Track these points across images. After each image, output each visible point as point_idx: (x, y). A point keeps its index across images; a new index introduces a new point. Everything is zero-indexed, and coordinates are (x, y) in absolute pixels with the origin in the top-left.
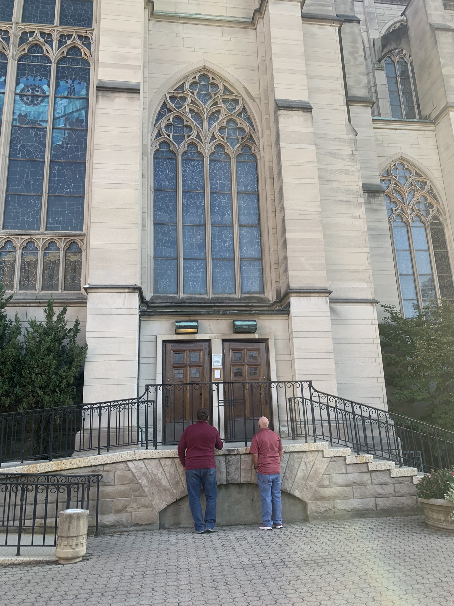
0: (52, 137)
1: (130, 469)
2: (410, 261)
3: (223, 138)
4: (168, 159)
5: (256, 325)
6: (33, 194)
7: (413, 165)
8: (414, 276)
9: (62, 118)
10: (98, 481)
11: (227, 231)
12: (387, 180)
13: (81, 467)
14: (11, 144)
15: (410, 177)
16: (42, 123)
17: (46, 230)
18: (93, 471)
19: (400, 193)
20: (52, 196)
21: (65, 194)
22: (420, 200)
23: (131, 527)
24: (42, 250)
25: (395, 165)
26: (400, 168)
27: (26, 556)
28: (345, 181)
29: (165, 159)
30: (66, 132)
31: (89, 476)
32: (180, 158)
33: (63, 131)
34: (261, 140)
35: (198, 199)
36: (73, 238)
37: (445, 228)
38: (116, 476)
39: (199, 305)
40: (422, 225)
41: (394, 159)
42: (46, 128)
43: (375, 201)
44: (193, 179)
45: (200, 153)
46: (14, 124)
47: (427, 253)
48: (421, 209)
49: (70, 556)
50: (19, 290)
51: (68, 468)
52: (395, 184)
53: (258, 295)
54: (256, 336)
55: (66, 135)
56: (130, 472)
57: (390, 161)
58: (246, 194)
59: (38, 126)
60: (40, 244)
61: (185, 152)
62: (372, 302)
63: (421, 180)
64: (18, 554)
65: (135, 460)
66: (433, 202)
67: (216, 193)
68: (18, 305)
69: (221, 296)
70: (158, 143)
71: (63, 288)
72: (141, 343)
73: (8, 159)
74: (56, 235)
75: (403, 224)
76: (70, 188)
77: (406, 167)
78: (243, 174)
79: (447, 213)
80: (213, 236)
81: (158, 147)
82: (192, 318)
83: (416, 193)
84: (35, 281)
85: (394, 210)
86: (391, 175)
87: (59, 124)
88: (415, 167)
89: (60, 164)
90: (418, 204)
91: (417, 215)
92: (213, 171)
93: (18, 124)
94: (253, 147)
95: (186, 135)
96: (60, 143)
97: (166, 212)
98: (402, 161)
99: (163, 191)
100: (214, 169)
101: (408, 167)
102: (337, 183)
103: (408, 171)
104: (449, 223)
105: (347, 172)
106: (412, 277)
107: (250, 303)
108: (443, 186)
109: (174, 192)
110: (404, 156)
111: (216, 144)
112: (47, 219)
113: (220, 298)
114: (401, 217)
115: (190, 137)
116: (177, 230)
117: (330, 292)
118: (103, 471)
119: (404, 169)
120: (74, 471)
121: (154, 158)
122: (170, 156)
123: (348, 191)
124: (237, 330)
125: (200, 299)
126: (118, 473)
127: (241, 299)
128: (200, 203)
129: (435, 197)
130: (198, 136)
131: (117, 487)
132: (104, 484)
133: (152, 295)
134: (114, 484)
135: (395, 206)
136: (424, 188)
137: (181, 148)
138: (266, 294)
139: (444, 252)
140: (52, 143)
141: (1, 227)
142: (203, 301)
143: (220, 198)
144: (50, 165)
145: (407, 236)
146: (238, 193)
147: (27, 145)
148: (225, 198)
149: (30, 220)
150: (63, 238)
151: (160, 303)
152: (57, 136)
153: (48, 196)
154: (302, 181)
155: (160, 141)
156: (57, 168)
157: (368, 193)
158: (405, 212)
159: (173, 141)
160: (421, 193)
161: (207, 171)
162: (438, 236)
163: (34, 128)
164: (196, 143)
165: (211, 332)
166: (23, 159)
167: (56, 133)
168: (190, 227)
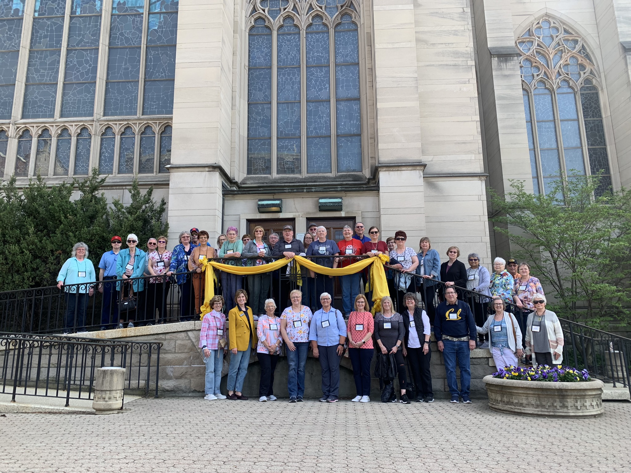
0: (148, 22)
1: (190, 339)
2: (554, 133)
3: (321, 8)
4: (264, 35)
5: (341, 202)
6: (131, 80)
7: (561, 22)
8: (558, 150)
9: (158, 3)
10: (159, 348)
11: (324, 106)
12: (528, 42)
13: (145, 335)
14: (110, 33)
15: (557, 36)
16: (139, 10)
17: (142, 115)
18: (156, 339)
19: (544, 56)
20: (148, 81)
21: (161, 78)
22: (568, 62)
23: (190, 392)
24: (138, 134)
25: (538, 23)
26: (545, 26)
27: (73, 407)
28: (453, 43)
29: (260, 35)
30: (162, 16)
31: (150, 343)
32: (275, 34)
33: (159, 15)
34: (361, 6)
35: (294, 75)
36: (167, 121)
37: (600, 92)
38: (177, 344)
39: (291, 184)
40: (570, 90)
41: (536, 16)
42: (143, 14)
43: (506, 66)
44: (289, 53)
45: (296, 26)
46: (114, 12)
47: (576, 122)
48: (569, 73)
49: (102, 407)
50: (118, 173)
51: (133, 335)
52: (538, 45)
53: (355, 173)
54: (343, 214)
55: (162, 19)
56: (190, 341)
57: (532, 19)
58: (344, 65)
59: (135, 13)
60: (136, 129)
61: (281, 27)
62: (479, 176)
63: (571, 38)
64: (67, 405)
65: (195, 330)
66: (586, 62)
67: (313, 67)
68: (115, 188)
69: (316, 175)
70: (253, 20)
71: (158, 171)
72: (225, 222)
73: (107, 48)
74: (151, 119)
75: (547, 91)
76: (165, 72)
77: (552, 25)
78: (343, 45)
79: (602, 75)
80: (309, 113)
81: (253, 23)
82: (276, 197)
83: (563, 54)
84: (133, 165)
85: (535, 76)
86: (533, 35)
87: (155, 9)
88: (564, 24)
89: (155, 48)
90: (566, 67)
91: (565, 80)
92: (310, 44)
93: (117, 12)
94: (353, 15)
95: (282, 8)
96: (156, 28)
97: (260, 90)
98: (547, 18)
99: (257, 69)
100: (311, 41)
101: (555, 25)
102: (444, 46)
103: (555, 30)
104: (604, 86)
105: (456, 33)
106: (556, 151)
107: (345, 181)
108: (598, 43)
109: (268, 69)
110: (549, 12)
111: (313, 15)
112: (143, 104)
113: (314, 177)
114: (544, 83)
115: (286, 10)
116: (270, 109)
117: (425, 166)
118: (165, 340)
119: (549, 28)
120: (138, 338)
121: (249, 35)
122: (266, 31)
123: (456, 54)
124: (322, 208)
125: (292, 178)
126: (179, 342)
127: (336, 178)
128: (296, 79)
129: (587, 56)
130: (295, 9)
131: (177, 355)
132: (165, 351)
133: (245, 175)
134: (175, 353)
135: (537, 70)
136: (575, 48)
137: (276, 22)
138: (363, 171)
139: (597, 120)
140: (148, 29)
141: (102, 114)
142: (296, 180)
143: (317, 72)
144: (146, 50)
145: (551, 105)
146: (336, 65)
147: (125, 32)
148: (322, 71)
149: (128, 105)
150: (158, 122)
151: (252, 183)
152: (153, 21)
153: (145, 81)
154: (396, 46)
155: (255, 17)
156: (153, 53)
157: (498, 57)
158: (549, 77)
159: (269, 16)
160: (569, 54)
161: (303, 44)
162: (590, 103)
163: (132, 15)
164: (292, 16)
165: (295, 210)
166: (121, 47)
167: (153, 18)
168: (285, 105)
